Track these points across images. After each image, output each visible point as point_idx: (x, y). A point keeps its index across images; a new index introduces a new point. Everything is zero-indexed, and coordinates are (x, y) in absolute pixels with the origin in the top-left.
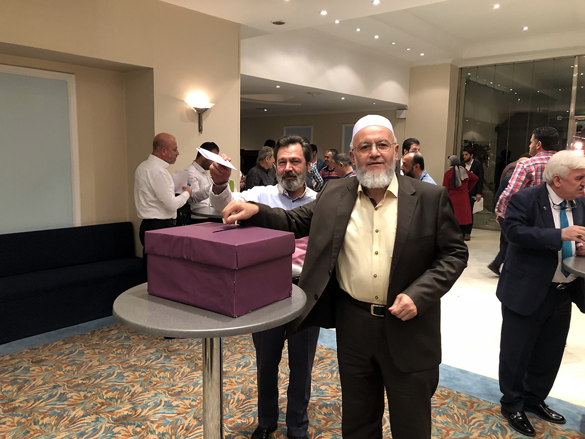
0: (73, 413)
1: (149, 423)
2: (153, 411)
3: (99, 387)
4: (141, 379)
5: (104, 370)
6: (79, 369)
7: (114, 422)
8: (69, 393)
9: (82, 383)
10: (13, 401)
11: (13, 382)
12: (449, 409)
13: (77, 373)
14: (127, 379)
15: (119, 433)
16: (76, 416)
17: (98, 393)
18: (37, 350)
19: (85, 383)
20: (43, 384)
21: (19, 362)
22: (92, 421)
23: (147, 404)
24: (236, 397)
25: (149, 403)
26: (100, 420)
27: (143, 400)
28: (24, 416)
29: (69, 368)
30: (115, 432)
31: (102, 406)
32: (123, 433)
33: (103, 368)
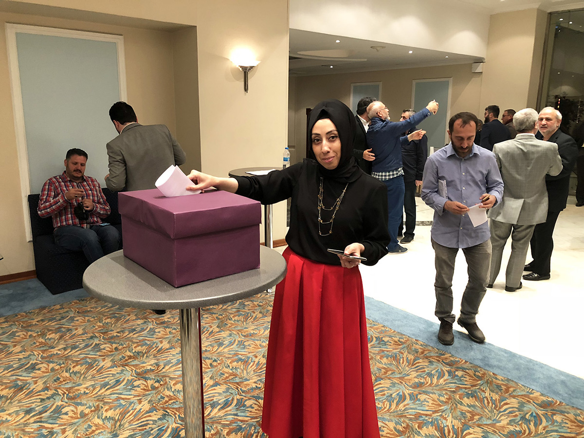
0: (102, 364)
1: (168, 379)
2: (174, 368)
3: (131, 341)
4: (170, 336)
5: (138, 325)
6: (116, 322)
7: (136, 376)
8: (103, 344)
9: (117, 335)
10: (53, 348)
11: (58, 330)
13: (115, 326)
14: (157, 335)
15: (138, 386)
16: (104, 367)
17: (129, 347)
18: (86, 301)
19: (118, 336)
20: (83, 334)
21: (67, 312)
22: (117, 373)
24: (257, 360)
25: (172, 360)
26: (124, 373)
27: (168, 357)
28: (58, 363)
29: (108, 320)
30: (135, 385)
31: (129, 359)
32: (142, 387)
33: (139, 323)
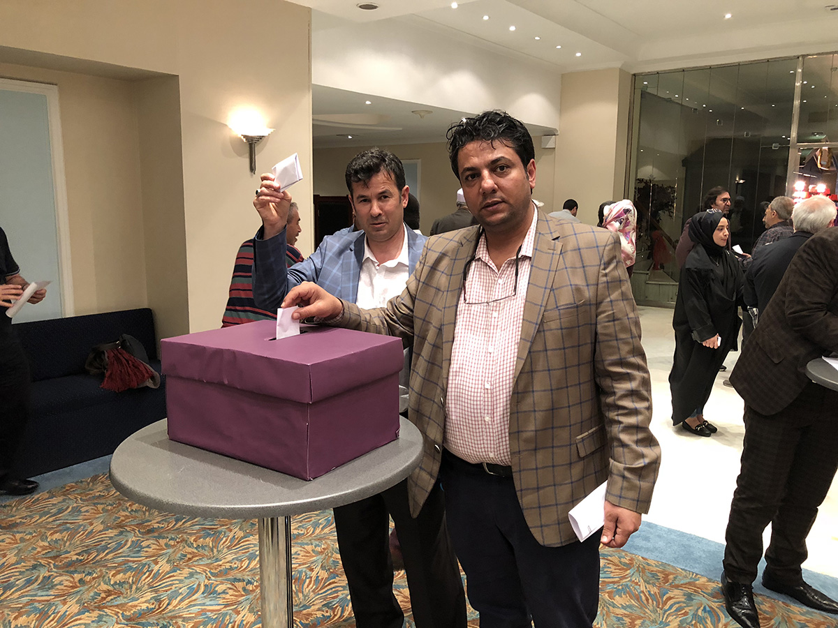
0: (62, 609)
1: (180, 622)
2: (186, 602)
3: (104, 566)
4: (168, 550)
5: (111, 538)
6: (72, 537)
7: (126, 623)
8: (57, 576)
9: (77, 559)
12: (633, 585)
13: (70, 544)
14: (146, 552)
16: (67, 614)
17: (102, 576)
18: (9, 508)
19: (81, 560)
20: (17, 563)
22: (93, 621)
23: (178, 590)
24: (314, 574)
25: (180, 589)
26: (104, 619)
27: (171, 585)
29: (57, 536)
31: (107, 596)
33: (110, 535)
